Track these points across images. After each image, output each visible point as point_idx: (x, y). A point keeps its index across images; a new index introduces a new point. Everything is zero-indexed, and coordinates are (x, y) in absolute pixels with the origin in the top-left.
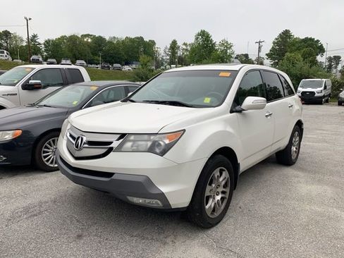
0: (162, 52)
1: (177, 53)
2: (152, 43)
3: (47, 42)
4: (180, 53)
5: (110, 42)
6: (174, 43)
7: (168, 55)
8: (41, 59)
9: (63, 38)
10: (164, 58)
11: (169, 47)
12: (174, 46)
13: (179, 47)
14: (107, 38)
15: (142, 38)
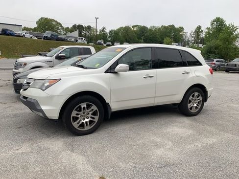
0: (188, 35)
1: (200, 35)
2: (182, 29)
3: (111, 32)
4: (203, 35)
5: (151, 30)
6: (199, 28)
7: (193, 37)
8: (102, 43)
9: (121, 28)
10: (190, 39)
11: (194, 31)
12: (198, 30)
13: (202, 31)
14: (149, 27)
15: (173, 26)
